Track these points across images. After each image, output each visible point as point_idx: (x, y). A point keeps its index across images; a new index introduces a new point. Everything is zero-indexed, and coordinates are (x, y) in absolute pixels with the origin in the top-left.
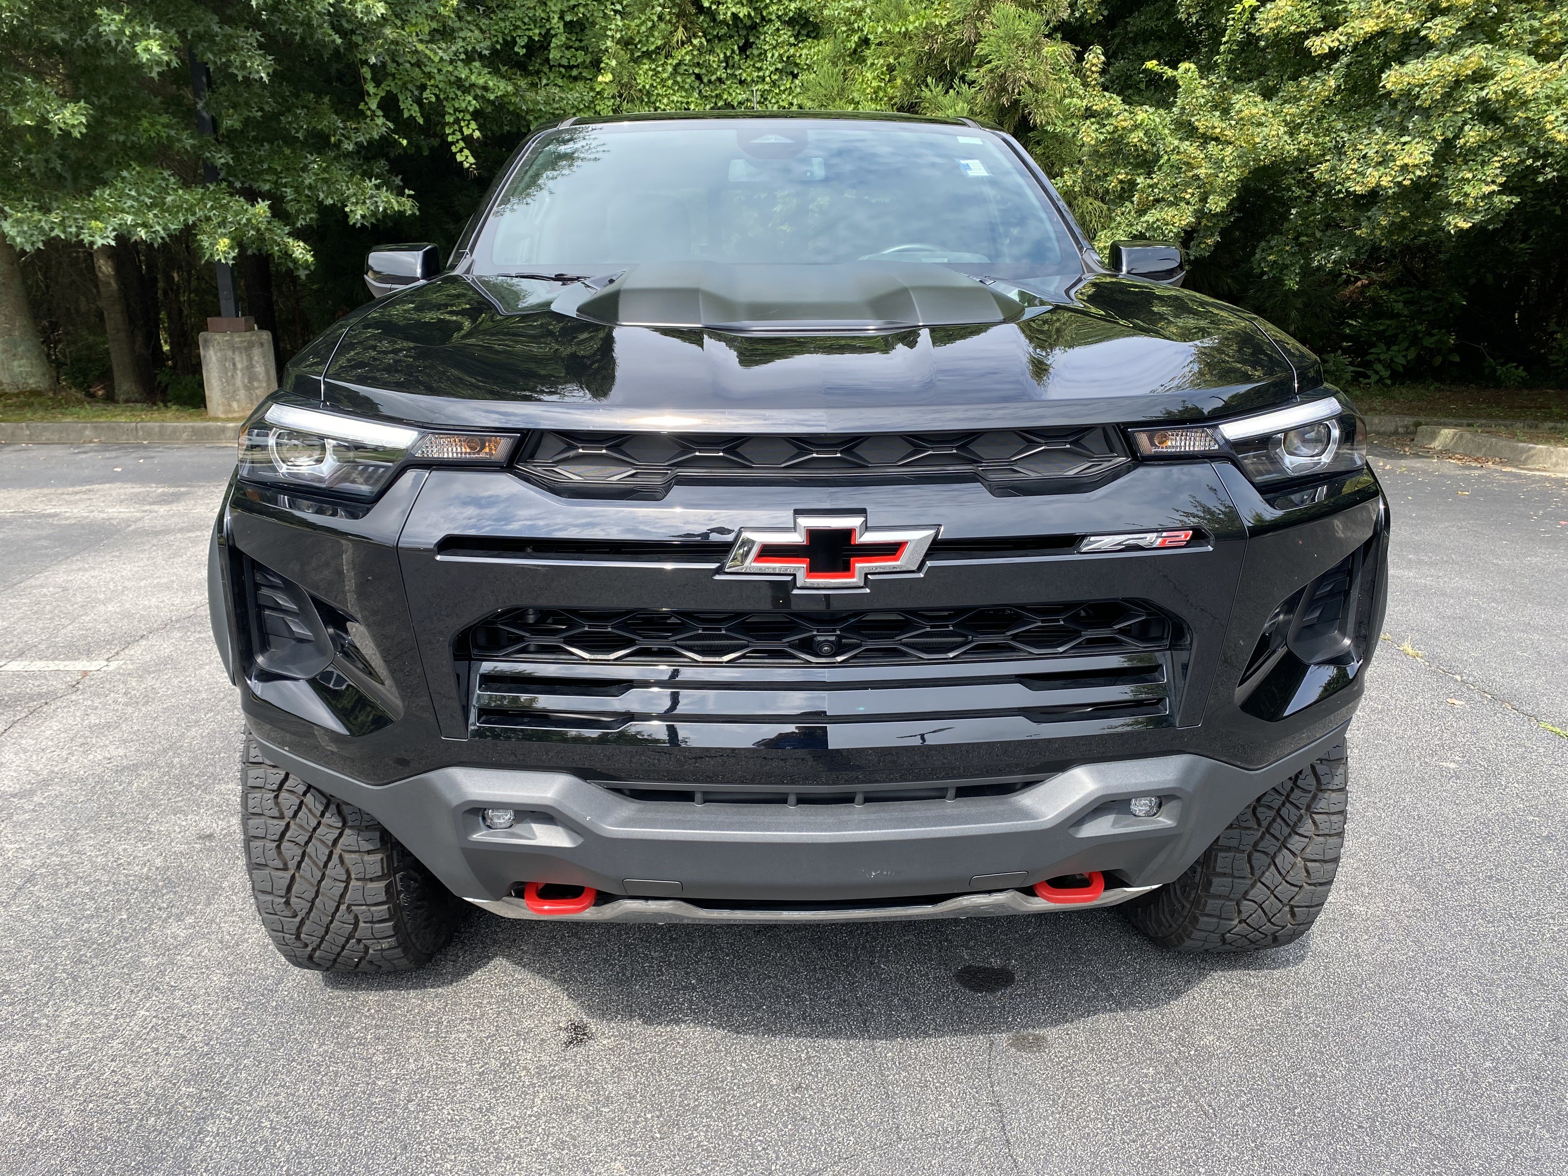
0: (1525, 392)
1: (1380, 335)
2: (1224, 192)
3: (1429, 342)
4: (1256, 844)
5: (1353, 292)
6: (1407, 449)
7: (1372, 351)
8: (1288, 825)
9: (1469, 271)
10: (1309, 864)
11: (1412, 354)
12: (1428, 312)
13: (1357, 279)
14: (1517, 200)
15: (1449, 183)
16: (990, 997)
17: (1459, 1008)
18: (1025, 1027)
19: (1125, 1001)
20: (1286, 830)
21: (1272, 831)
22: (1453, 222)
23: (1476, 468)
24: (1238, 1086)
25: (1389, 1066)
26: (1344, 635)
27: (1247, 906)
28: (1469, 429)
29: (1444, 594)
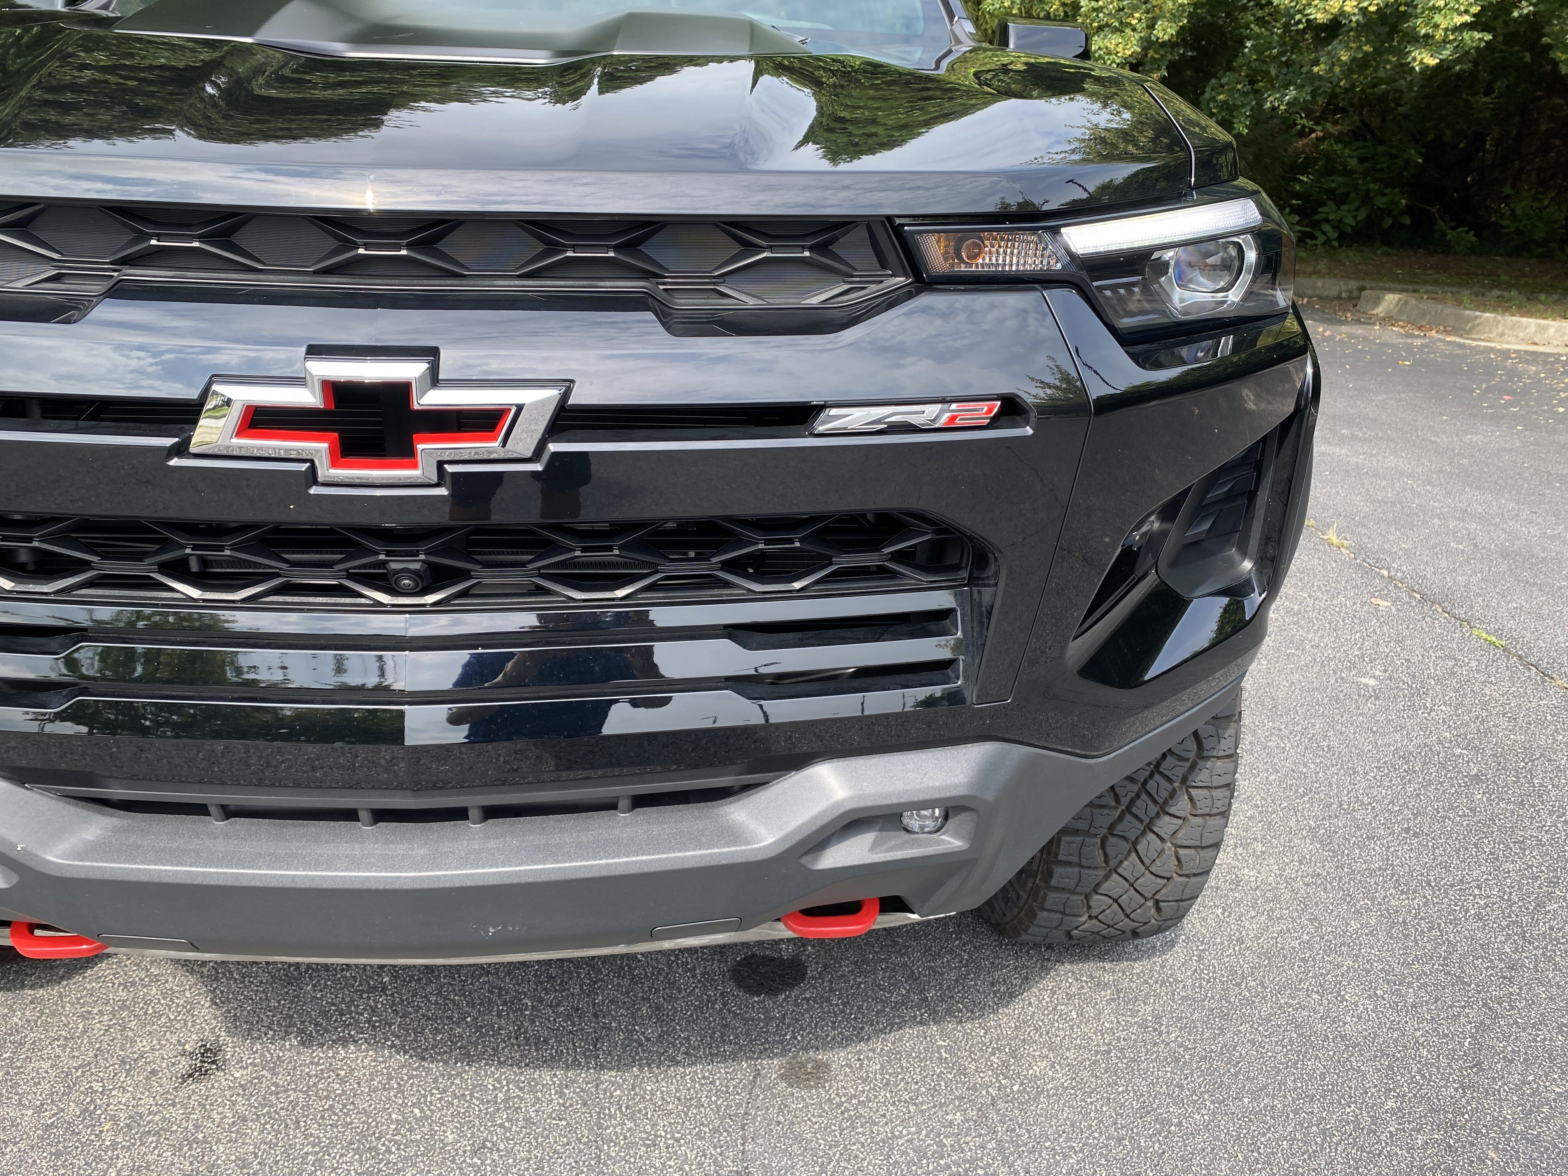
0: (1474, 258)
1: (1331, 193)
2: (1174, 18)
3: (1380, 202)
4: (1112, 827)
5: (1307, 145)
6: (1349, 315)
7: (1320, 210)
8: (1155, 802)
9: (1428, 125)
10: (1181, 851)
11: (1362, 215)
12: (1382, 170)
13: (1312, 131)
14: (1488, 37)
15: (1419, 11)
16: (769, 1003)
17: (1359, 1018)
18: (805, 1049)
19: (942, 1008)
20: (1153, 809)
21: (1134, 810)
22: (1419, 58)
23: (1419, 337)
24: (1068, 1139)
25: (1266, 1106)
26: (1244, 554)
27: (1098, 901)
28: (1414, 294)
29: (1377, 475)
